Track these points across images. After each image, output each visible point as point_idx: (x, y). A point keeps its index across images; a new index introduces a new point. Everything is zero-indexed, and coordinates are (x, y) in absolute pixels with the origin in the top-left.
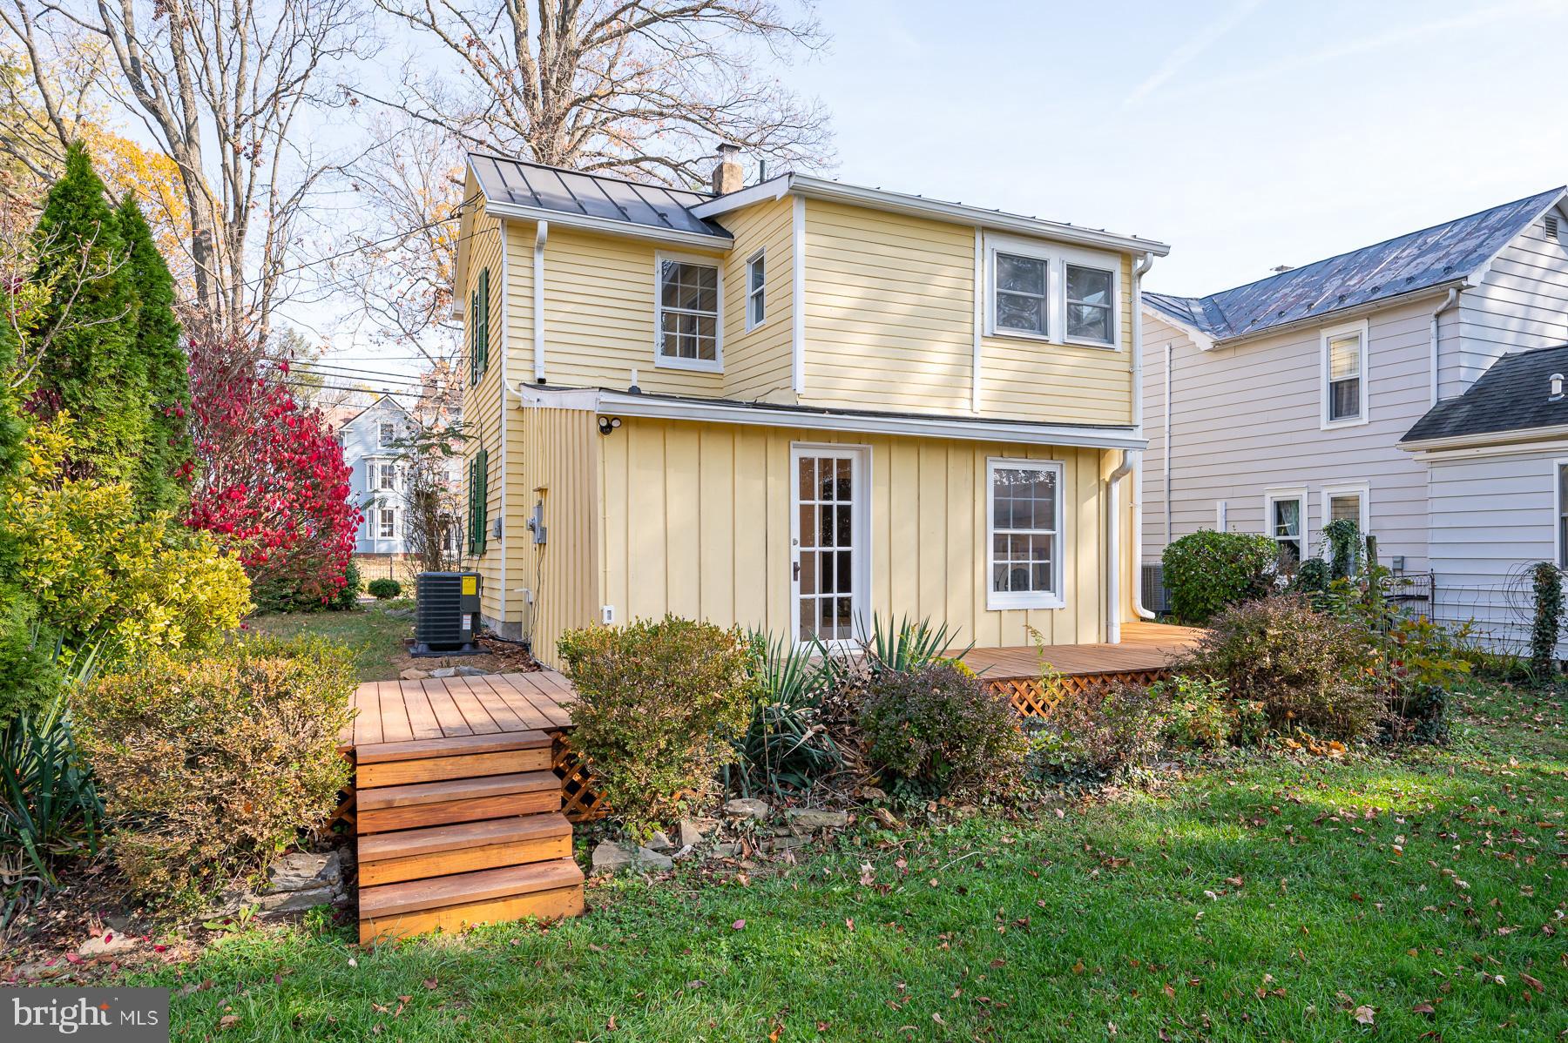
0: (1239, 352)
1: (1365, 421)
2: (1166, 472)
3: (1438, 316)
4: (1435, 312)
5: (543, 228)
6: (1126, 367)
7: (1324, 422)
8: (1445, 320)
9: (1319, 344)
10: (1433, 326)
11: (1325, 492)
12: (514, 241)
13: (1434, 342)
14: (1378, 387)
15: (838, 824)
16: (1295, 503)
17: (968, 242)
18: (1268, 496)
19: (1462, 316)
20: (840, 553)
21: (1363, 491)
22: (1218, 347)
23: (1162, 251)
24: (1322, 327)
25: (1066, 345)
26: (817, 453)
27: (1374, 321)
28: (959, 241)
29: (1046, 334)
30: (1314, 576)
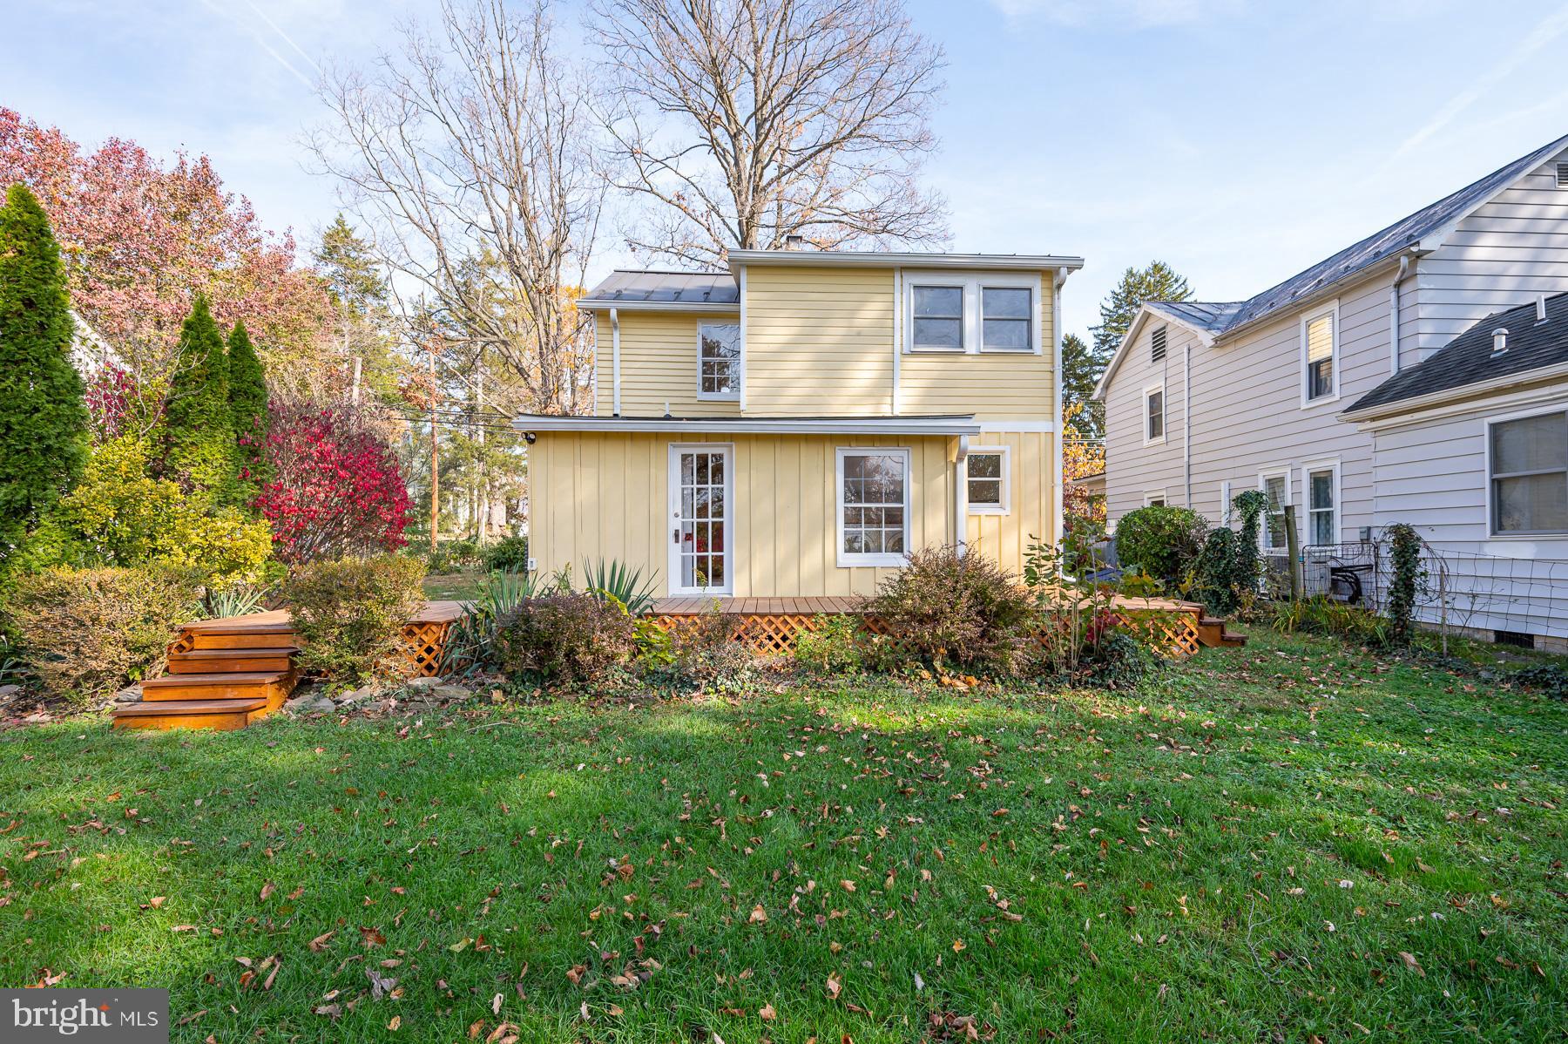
0: (1239, 345)
1: (1337, 397)
2: (1186, 459)
3: (1398, 285)
4: (1393, 283)
5: (613, 313)
6: (1048, 367)
7: (1304, 403)
8: (1405, 289)
9: (1299, 329)
10: (1393, 296)
11: (1305, 468)
12: (601, 325)
13: (1394, 312)
14: (1348, 363)
15: (462, 697)
16: (1282, 480)
17: (888, 281)
18: (1261, 475)
19: (1421, 282)
20: (713, 523)
21: (1334, 465)
22: (1220, 343)
23: (1075, 264)
24: (1301, 312)
25: (983, 354)
26: (696, 450)
27: (1345, 300)
28: (880, 281)
29: (962, 347)
30: (1218, 544)
